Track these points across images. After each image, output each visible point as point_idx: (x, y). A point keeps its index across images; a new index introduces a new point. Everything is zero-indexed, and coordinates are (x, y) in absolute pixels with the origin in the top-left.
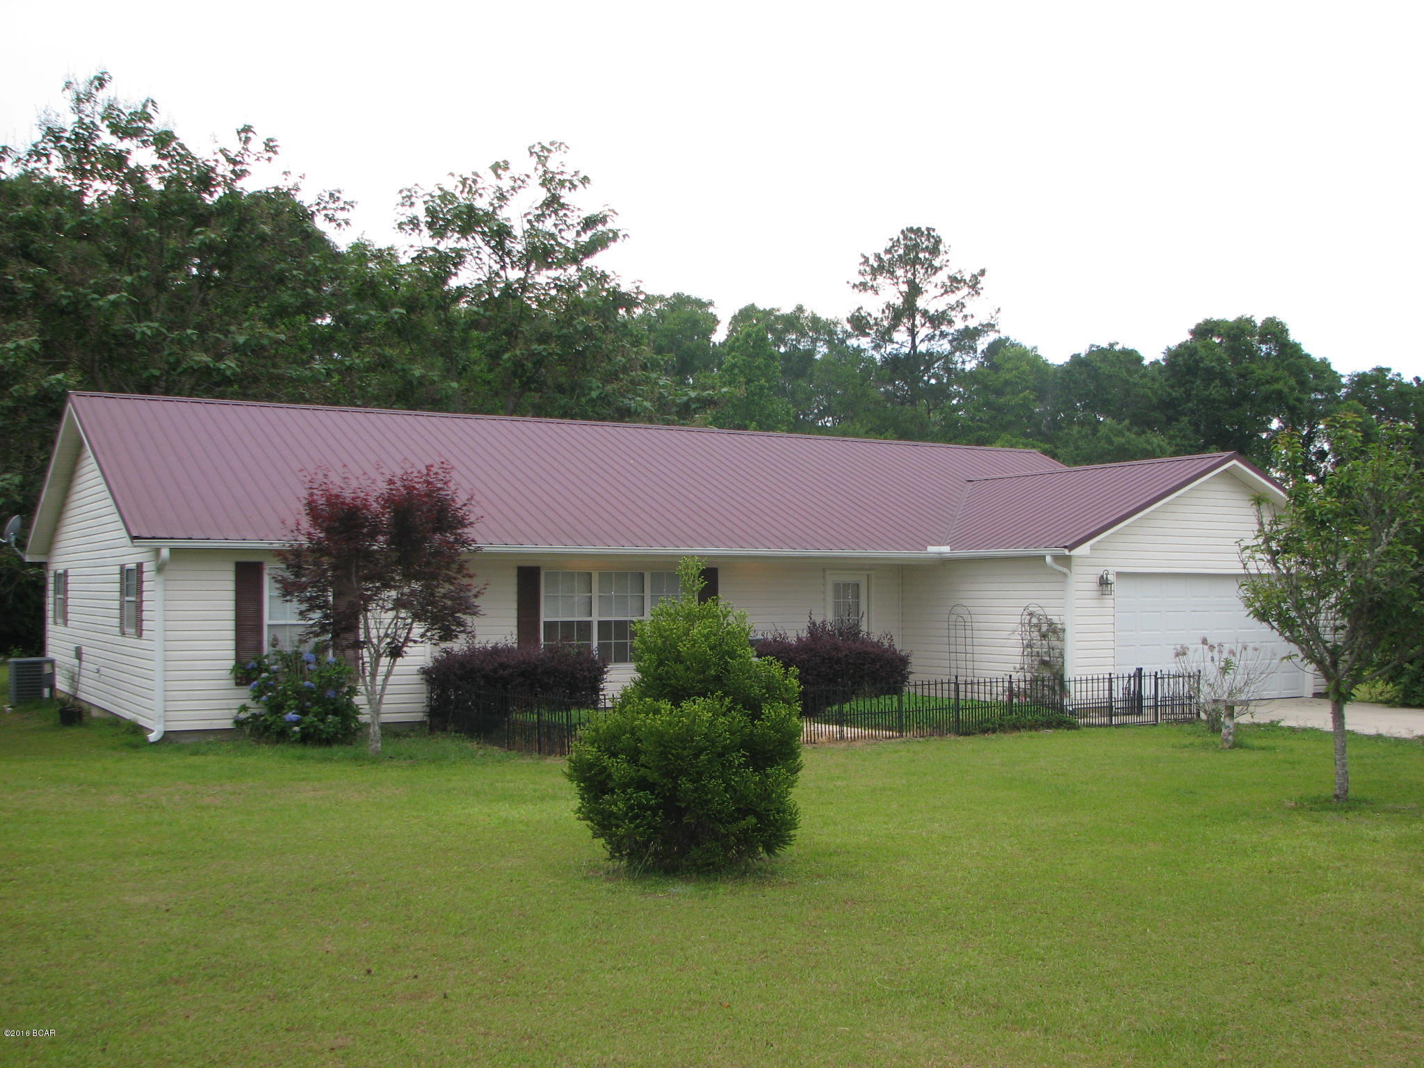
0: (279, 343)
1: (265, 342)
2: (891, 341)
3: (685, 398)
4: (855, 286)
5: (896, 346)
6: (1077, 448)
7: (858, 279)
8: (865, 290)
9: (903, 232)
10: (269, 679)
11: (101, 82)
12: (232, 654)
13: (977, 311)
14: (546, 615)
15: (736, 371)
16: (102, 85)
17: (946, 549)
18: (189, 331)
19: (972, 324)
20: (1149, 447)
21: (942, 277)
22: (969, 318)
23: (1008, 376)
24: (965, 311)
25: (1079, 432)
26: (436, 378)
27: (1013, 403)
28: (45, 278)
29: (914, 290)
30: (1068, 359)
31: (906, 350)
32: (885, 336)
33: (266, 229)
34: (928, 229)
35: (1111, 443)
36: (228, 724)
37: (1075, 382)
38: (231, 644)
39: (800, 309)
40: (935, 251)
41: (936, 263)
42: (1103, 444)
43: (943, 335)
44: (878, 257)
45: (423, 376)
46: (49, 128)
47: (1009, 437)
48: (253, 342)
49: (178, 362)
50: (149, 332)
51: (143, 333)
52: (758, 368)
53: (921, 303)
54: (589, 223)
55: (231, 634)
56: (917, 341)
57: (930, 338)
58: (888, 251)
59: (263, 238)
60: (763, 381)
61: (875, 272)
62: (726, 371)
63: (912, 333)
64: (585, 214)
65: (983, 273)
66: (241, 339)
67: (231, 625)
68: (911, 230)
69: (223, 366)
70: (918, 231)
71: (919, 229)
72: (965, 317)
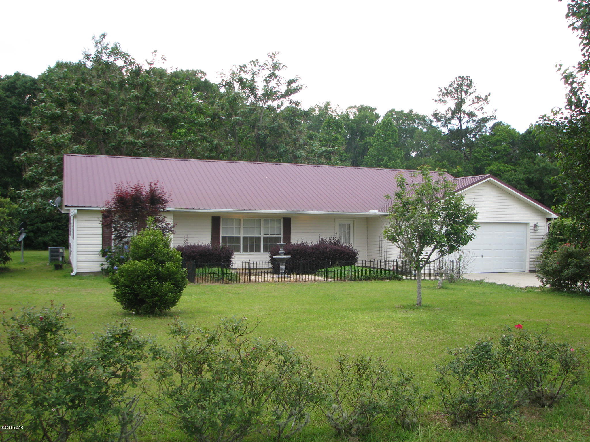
0: (159, 132)
1: (154, 132)
2: (450, 123)
3: (321, 151)
4: (436, 101)
5: (452, 125)
6: (525, 168)
7: (438, 98)
8: (441, 102)
9: (456, 78)
10: (111, 255)
11: (104, 36)
12: (101, 246)
13: (488, 111)
14: (222, 234)
15: (379, 137)
16: (104, 37)
17: (376, 211)
18: (126, 129)
19: (485, 116)
20: (556, 168)
21: (473, 96)
22: (485, 113)
23: (498, 138)
24: (484, 111)
25: (527, 161)
26: (223, 144)
27: (500, 149)
28: (76, 110)
29: (461, 102)
30: (525, 130)
31: (456, 127)
32: (447, 121)
33: (157, 90)
34: (467, 77)
35: (539, 166)
36: (99, 270)
37: (527, 140)
38: (101, 243)
39: (411, 111)
40: (470, 85)
41: (470, 91)
42: (536, 167)
43: (474, 121)
44: (445, 89)
45: (217, 144)
46: (86, 54)
47: (497, 163)
48: (150, 132)
49: (122, 141)
50: (110, 130)
51: (108, 130)
52: (388, 135)
53: (464, 107)
54: (290, 82)
55: (101, 239)
56: (462, 123)
57: (468, 122)
58: (450, 86)
59: (155, 93)
60: (390, 141)
61: (444, 95)
62: (375, 137)
63: (460, 120)
64: (288, 79)
65: (489, 94)
66: (145, 131)
67: (101, 236)
68: (460, 77)
69: (137, 142)
70: (462, 78)
71: (463, 77)
72: (483, 113)
